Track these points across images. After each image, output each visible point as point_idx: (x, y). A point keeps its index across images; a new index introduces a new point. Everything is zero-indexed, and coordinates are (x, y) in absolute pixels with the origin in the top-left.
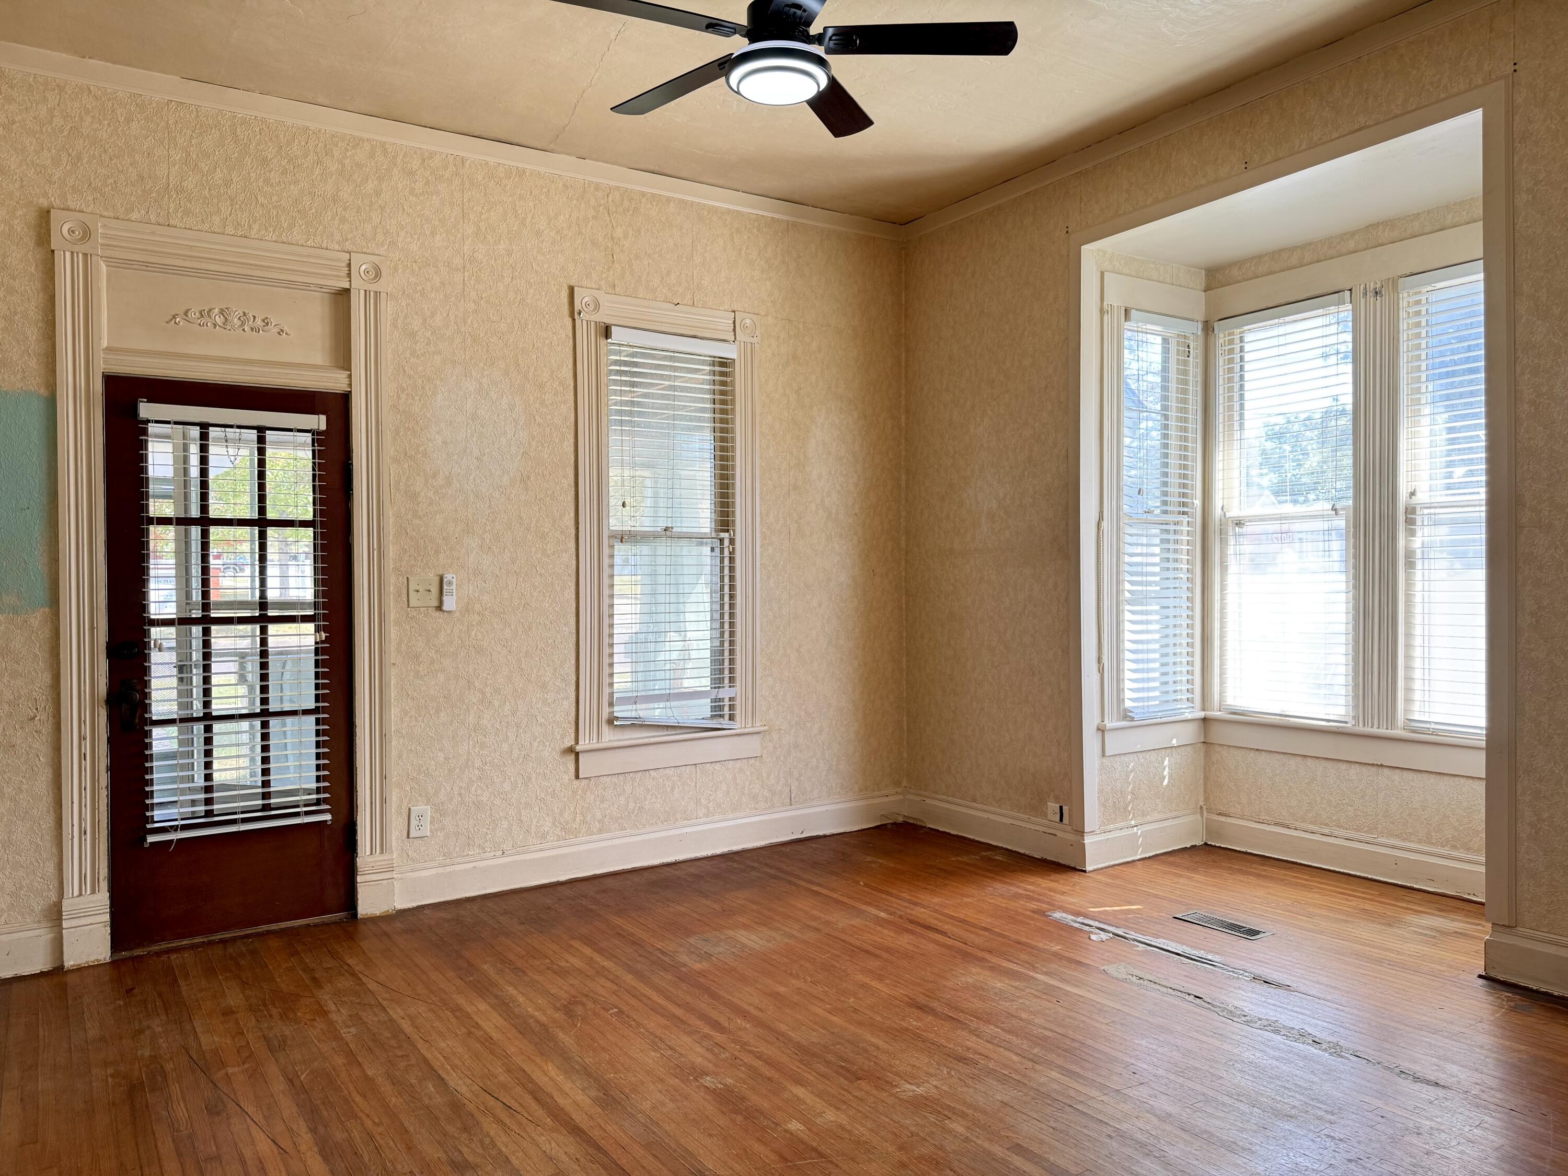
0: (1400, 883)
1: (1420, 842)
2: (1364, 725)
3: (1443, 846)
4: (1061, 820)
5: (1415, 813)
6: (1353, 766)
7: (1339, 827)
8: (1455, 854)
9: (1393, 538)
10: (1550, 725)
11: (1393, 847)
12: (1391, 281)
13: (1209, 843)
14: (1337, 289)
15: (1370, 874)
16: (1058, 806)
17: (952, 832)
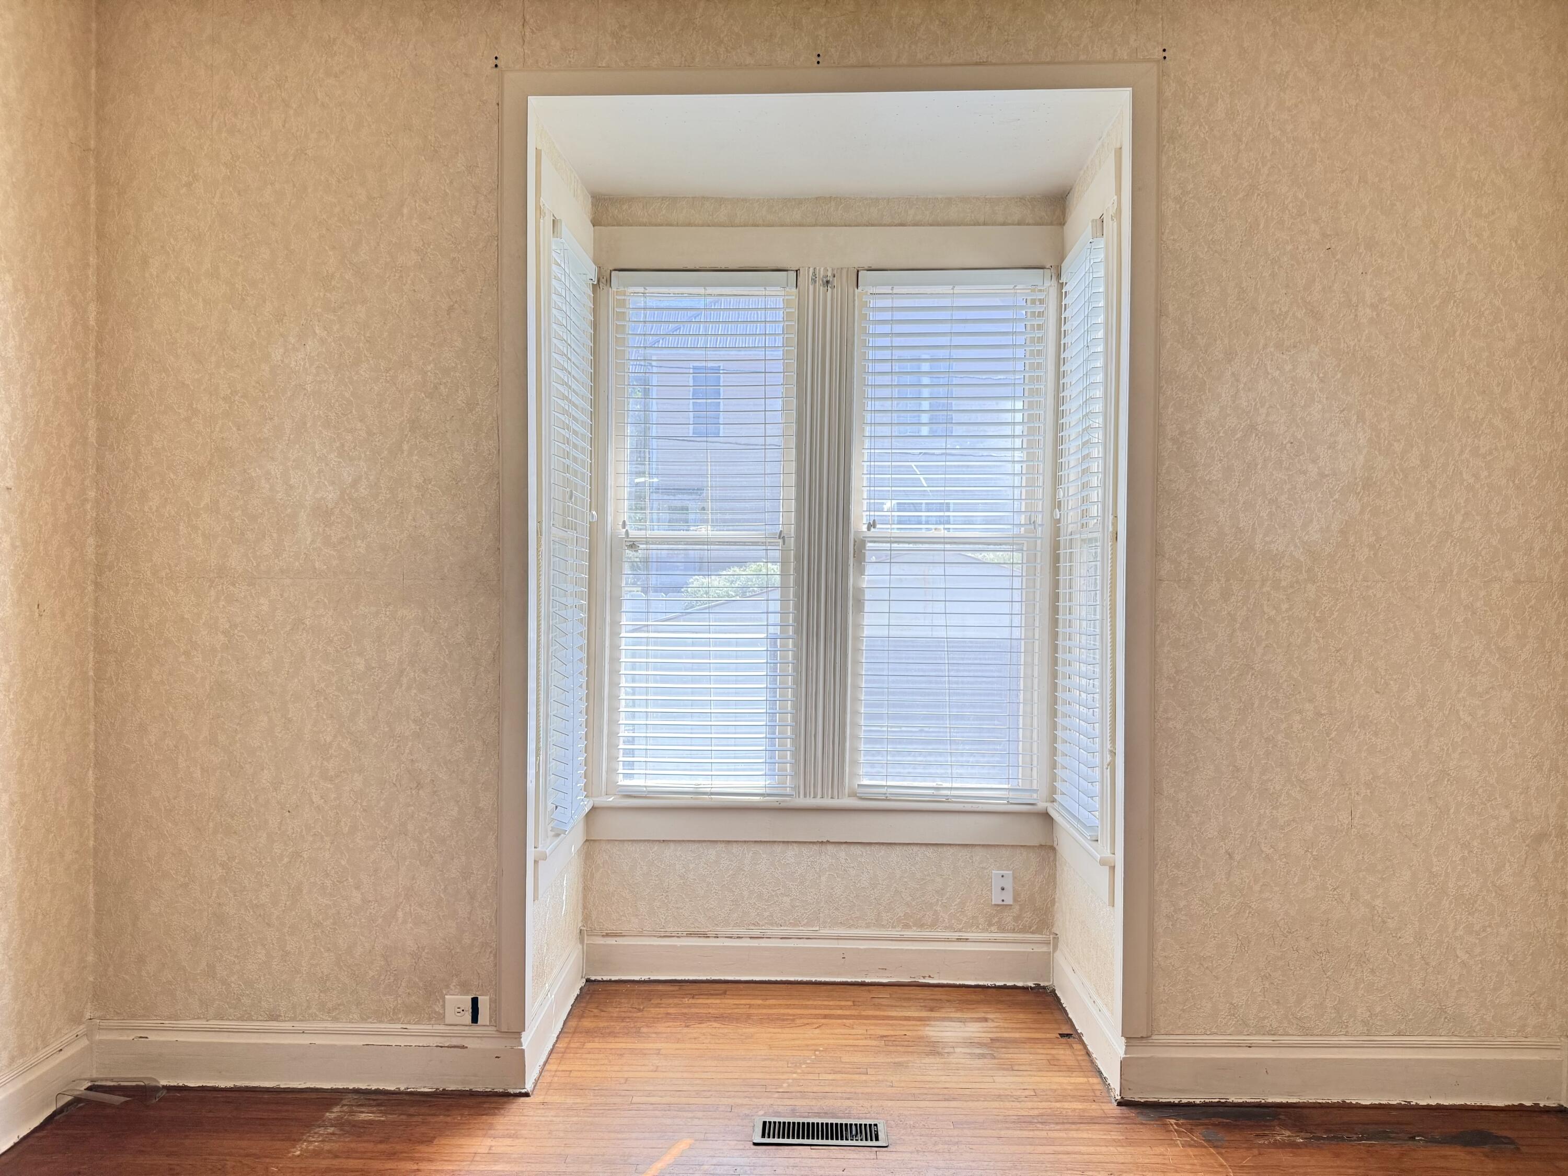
0: (849, 980)
1: (868, 926)
2: (805, 796)
3: (893, 927)
4: (475, 1019)
5: (863, 894)
6: (790, 847)
7: (772, 924)
8: (908, 933)
9: (845, 576)
10: (1188, 802)
11: (839, 938)
12: (844, 272)
13: (593, 978)
14: (780, 266)
15: (813, 975)
16: (469, 998)
17: (222, 1084)
